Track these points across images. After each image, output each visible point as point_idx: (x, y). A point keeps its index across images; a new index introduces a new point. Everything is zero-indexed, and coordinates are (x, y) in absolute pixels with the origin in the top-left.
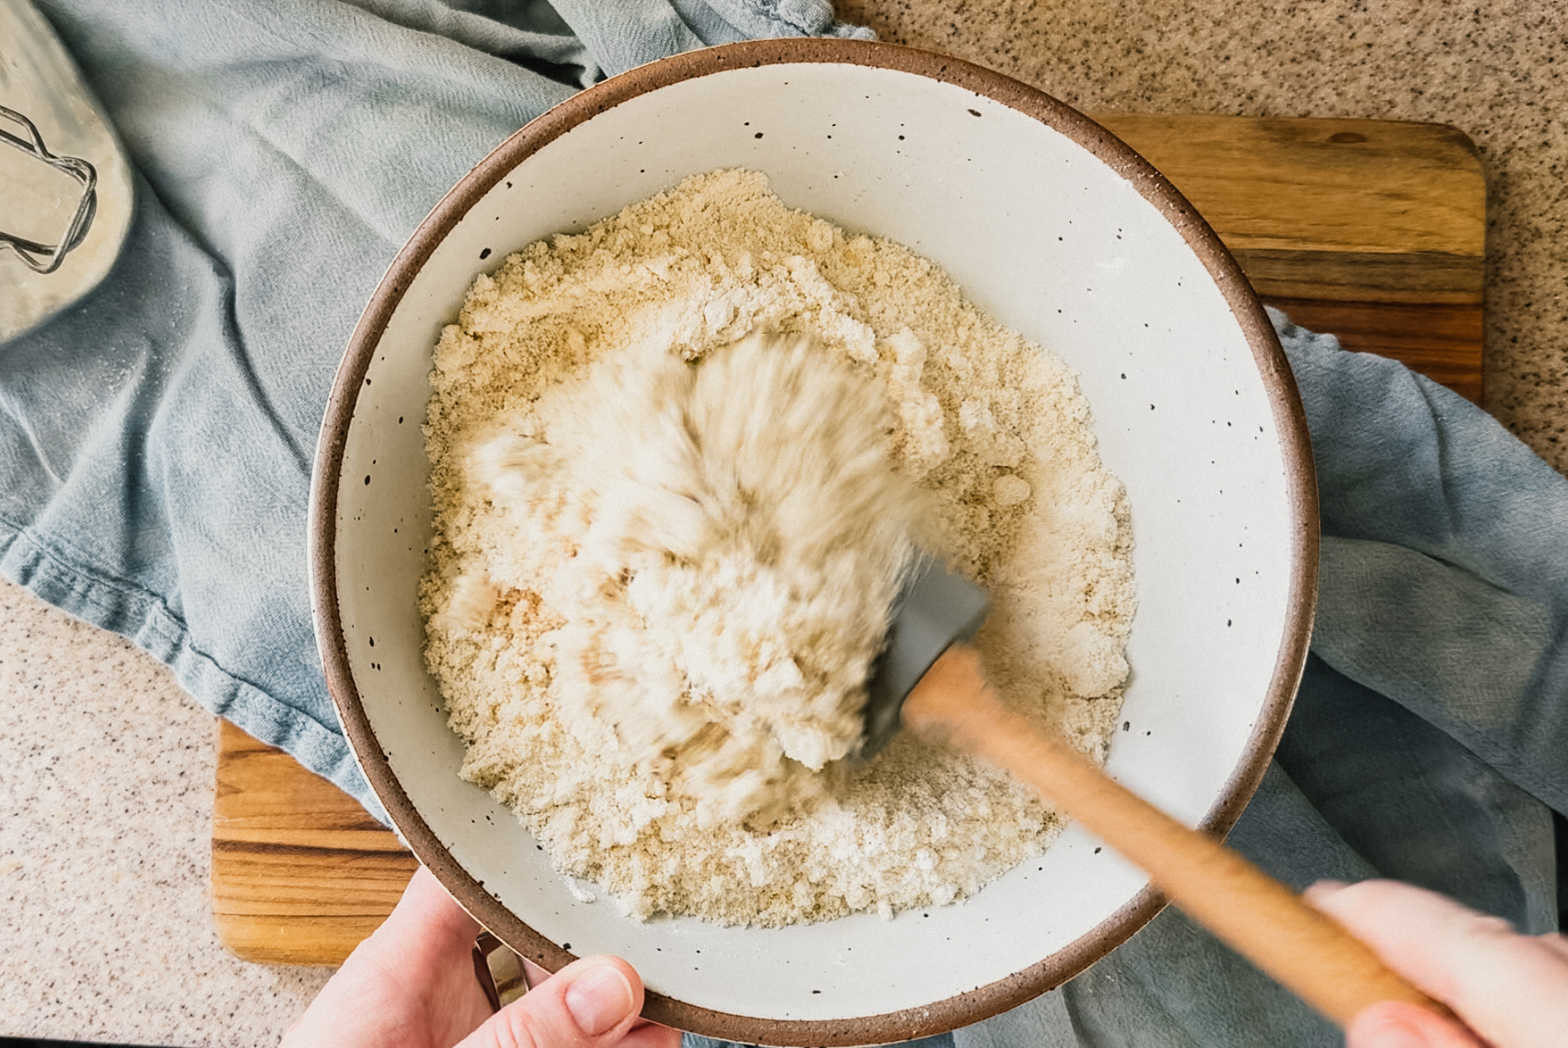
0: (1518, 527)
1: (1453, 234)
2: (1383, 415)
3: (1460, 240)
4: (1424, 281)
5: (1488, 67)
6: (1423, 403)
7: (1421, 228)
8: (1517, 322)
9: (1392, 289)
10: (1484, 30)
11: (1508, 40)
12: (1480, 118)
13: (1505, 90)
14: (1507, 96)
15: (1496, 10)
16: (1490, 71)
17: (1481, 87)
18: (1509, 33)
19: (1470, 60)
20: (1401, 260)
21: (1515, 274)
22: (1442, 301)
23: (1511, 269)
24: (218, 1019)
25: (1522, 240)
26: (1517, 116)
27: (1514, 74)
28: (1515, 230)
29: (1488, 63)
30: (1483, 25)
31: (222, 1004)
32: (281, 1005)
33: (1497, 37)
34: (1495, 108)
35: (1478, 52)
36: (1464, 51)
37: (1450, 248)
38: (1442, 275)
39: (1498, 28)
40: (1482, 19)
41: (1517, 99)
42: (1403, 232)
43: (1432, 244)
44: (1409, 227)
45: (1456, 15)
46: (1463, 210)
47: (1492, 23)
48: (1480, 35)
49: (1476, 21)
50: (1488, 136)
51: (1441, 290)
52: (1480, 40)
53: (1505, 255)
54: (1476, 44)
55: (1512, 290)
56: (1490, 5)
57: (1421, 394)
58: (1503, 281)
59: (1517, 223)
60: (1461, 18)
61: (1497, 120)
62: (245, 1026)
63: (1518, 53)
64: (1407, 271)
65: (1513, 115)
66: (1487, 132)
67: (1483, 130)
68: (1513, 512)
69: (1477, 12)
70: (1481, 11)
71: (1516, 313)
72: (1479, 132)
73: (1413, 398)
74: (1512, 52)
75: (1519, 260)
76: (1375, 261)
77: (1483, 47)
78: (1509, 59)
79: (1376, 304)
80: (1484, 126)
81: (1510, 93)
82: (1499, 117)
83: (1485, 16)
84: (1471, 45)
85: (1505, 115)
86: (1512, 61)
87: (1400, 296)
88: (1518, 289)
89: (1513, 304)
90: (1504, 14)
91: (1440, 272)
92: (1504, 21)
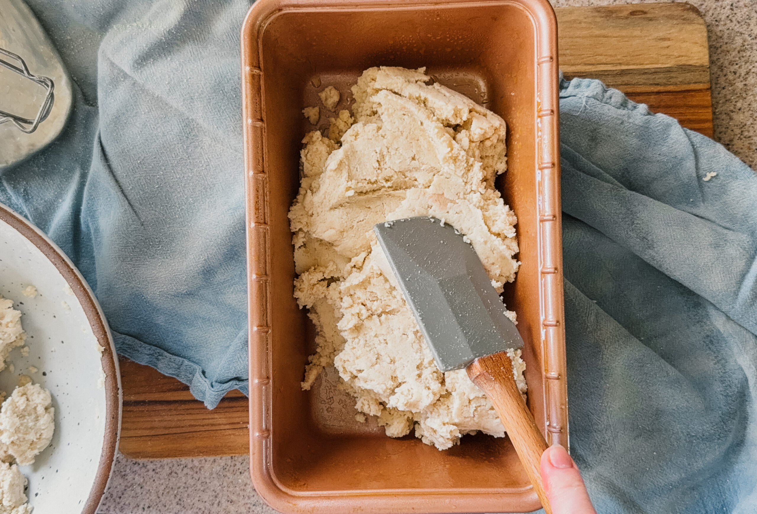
0: (735, 198)
1: (692, 55)
2: (667, 146)
3: (696, 58)
4: (680, 80)
5: (738, 32)
6: (686, 139)
7: (676, 54)
8: (751, 157)
9: (665, 85)
10: (735, 14)
11: (747, 19)
12: (734, 57)
13: (746, 44)
14: (747, 47)
15: (741, 4)
16: (738, 34)
17: (734, 42)
18: (748, 15)
19: (729, 29)
20: (669, 70)
21: (751, 134)
22: (690, 88)
23: (749, 131)
24: (114, 499)
25: (754, 117)
26: (752, 56)
27: (750, 35)
28: (751, 112)
29: (738, 30)
30: (735, 12)
31: (115, 492)
32: (144, 493)
33: (742, 17)
34: (741, 52)
35: (732, 24)
36: (725, 24)
37: (691, 62)
38: (689, 76)
39: (743, 13)
40: (735, 9)
41: (752, 48)
42: (669, 56)
43: (683, 61)
44: (671, 54)
45: (721, 7)
46: (697, 43)
47: (739, 10)
48: (733, 16)
49: (732, 9)
50: (737, 66)
51: (689, 83)
52: (734, 19)
53: (746, 125)
54: (731, 21)
55: (749, 142)
56: (738, 2)
57: (685, 135)
58: (745, 137)
59: (752, 109)
60: (724, 8)
61: (742, 58)
62: (127, 503)
63: (752, 25)
64: (672, 75)
65: (750, 56)
66: (737, 64)
67: (735, 63)
68: (733, 191)
69: (732, 5)
70: (734, 5)
71: (751, 153)
72: (733, 64)
73: (681, 137)
74: (749, 25)
75: (753, 127)
76: (656, 72)
77: (735, 22)
78: (748, 28)
79: (658, 93)
80: (735, 61)
81: (748, 45)
82: (743, 57)
83: (736, 7)
84: (729, 21)
85: (746, 56)
86: (749, 29)
87: (671, 88)
88: (752, 141)
89: (749, 148)
90: (746, 6)
91: (689, 74)
92: (745, 9)
